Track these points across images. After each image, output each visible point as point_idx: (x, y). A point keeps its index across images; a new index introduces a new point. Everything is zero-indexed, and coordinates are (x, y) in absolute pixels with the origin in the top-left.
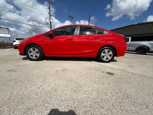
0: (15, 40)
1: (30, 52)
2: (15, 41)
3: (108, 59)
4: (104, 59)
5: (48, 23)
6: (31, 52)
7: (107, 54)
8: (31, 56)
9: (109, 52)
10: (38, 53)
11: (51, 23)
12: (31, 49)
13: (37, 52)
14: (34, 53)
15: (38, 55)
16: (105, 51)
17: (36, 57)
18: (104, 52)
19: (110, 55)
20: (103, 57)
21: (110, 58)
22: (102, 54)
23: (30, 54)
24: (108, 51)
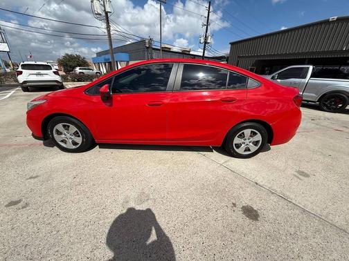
0: (20, 69)
1: (59, 133)
2: (21, 73)
3: (249, 150)
4: (240, 151)
5: (100, 14)
6: (61, 134)
7: (247, 139)
8: (62, 141)
9: (253, 134)
10: (79, 136)
11: (106, 13)
12: (60, 127)
13: (76, 134)
14: (67, 134)
15: (79, 140)
16: (243, 133)
17: (75, 143)
18: (242, 136)
19: (256, 143)
20: (238, 146)
21: (254, 149)
22: (237, 140)
23: (58, 138)
24: (252, 132)
